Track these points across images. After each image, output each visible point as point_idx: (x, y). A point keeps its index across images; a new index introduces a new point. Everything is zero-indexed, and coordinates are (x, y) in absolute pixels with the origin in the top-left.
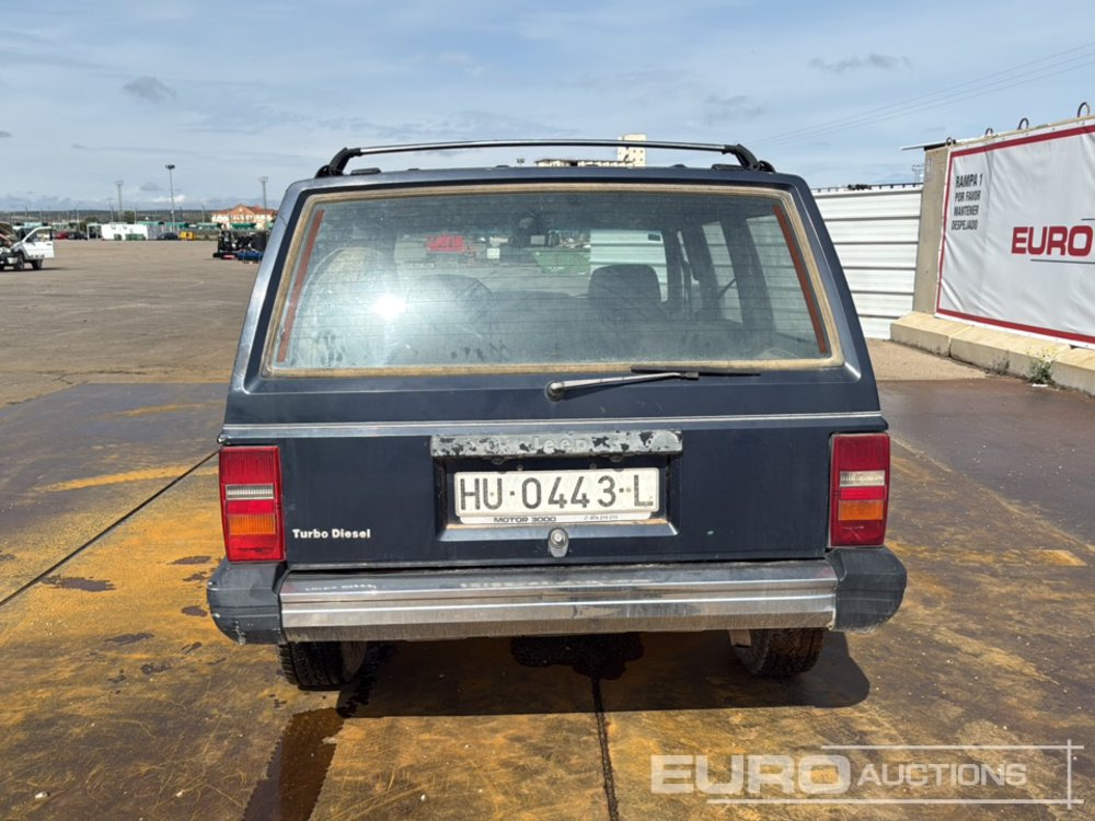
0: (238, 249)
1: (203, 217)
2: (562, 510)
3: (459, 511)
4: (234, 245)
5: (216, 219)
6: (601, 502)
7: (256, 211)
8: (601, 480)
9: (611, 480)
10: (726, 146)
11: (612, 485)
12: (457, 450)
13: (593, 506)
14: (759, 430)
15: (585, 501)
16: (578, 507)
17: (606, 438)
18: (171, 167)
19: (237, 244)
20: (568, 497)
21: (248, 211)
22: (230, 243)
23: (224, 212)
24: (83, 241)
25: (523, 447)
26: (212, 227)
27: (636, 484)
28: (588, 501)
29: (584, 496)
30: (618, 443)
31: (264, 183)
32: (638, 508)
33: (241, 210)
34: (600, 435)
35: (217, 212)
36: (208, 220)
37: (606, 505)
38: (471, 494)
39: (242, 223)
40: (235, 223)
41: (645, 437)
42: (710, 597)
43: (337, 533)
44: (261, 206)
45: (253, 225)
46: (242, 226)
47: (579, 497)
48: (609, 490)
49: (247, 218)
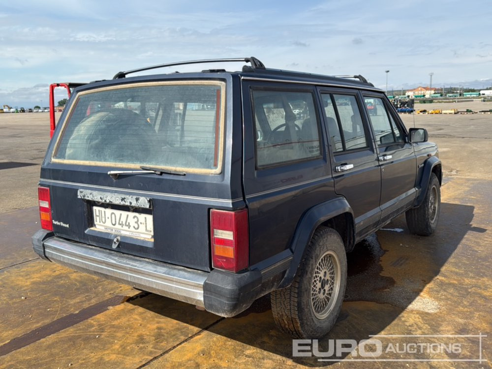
0: (400, 107)
1: (402, 93)
2: (122, 228)
3: (95, 223)
4: (399, 106)
5: (407, 94)
6: (134, 227)
7: (427, 89)
8: (134, 217)
9: (137, 218)
10: (245, 59)
11: (138, 220)
12: (84, 196)
13: (132, 229)
14: (180, 202)
15: (129, 226)
16: (126, 228)
17: (125, 198)
18: (388, 72)
19: (400, 105)
20: (124, 223)
21: (422, 89)
22: (397, 105)
23: (411, 90)
24: (348, 106)
25: (101, 198)
26: (405, 97)
27: (146, 221)
28: (130, 226)
29: (129, 223)
30: (128, 201)
31: (431, 76)
32: (147, 232)
33: (420, 89)
34: (123, 196)
35: (408, 91)
36: (404, 94)
37: (136, 229)
38: (98, 216)
39: (420, 95)
40: (417, 95)
41: (137, 200)
42: (155, 280)
43: (62, 224)
44: (429, 87)
45: (424, 96)
46: (418, 96)
47: (127, 224)
48: (137, 222)
49: (422, 92)
